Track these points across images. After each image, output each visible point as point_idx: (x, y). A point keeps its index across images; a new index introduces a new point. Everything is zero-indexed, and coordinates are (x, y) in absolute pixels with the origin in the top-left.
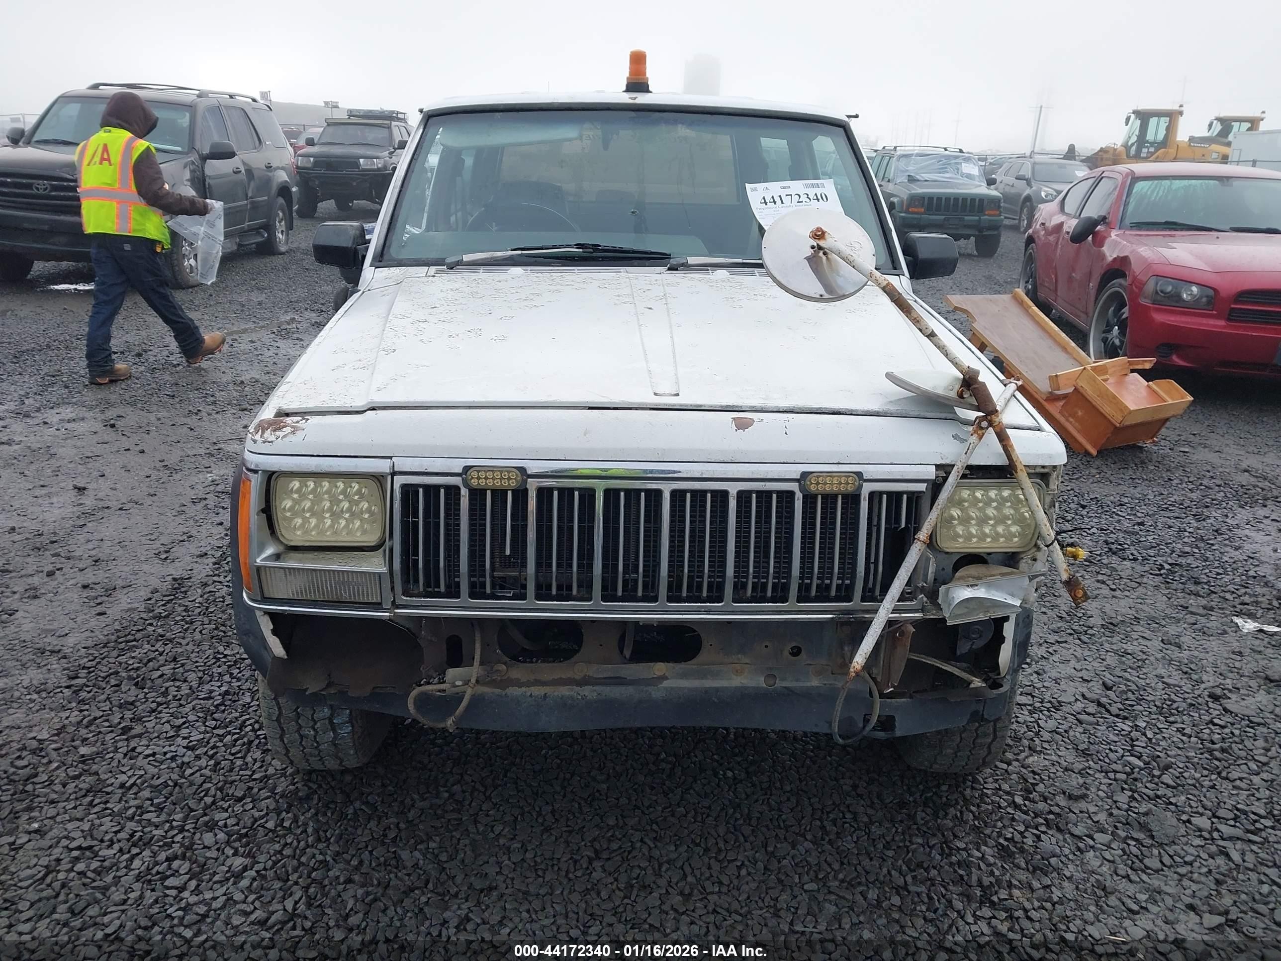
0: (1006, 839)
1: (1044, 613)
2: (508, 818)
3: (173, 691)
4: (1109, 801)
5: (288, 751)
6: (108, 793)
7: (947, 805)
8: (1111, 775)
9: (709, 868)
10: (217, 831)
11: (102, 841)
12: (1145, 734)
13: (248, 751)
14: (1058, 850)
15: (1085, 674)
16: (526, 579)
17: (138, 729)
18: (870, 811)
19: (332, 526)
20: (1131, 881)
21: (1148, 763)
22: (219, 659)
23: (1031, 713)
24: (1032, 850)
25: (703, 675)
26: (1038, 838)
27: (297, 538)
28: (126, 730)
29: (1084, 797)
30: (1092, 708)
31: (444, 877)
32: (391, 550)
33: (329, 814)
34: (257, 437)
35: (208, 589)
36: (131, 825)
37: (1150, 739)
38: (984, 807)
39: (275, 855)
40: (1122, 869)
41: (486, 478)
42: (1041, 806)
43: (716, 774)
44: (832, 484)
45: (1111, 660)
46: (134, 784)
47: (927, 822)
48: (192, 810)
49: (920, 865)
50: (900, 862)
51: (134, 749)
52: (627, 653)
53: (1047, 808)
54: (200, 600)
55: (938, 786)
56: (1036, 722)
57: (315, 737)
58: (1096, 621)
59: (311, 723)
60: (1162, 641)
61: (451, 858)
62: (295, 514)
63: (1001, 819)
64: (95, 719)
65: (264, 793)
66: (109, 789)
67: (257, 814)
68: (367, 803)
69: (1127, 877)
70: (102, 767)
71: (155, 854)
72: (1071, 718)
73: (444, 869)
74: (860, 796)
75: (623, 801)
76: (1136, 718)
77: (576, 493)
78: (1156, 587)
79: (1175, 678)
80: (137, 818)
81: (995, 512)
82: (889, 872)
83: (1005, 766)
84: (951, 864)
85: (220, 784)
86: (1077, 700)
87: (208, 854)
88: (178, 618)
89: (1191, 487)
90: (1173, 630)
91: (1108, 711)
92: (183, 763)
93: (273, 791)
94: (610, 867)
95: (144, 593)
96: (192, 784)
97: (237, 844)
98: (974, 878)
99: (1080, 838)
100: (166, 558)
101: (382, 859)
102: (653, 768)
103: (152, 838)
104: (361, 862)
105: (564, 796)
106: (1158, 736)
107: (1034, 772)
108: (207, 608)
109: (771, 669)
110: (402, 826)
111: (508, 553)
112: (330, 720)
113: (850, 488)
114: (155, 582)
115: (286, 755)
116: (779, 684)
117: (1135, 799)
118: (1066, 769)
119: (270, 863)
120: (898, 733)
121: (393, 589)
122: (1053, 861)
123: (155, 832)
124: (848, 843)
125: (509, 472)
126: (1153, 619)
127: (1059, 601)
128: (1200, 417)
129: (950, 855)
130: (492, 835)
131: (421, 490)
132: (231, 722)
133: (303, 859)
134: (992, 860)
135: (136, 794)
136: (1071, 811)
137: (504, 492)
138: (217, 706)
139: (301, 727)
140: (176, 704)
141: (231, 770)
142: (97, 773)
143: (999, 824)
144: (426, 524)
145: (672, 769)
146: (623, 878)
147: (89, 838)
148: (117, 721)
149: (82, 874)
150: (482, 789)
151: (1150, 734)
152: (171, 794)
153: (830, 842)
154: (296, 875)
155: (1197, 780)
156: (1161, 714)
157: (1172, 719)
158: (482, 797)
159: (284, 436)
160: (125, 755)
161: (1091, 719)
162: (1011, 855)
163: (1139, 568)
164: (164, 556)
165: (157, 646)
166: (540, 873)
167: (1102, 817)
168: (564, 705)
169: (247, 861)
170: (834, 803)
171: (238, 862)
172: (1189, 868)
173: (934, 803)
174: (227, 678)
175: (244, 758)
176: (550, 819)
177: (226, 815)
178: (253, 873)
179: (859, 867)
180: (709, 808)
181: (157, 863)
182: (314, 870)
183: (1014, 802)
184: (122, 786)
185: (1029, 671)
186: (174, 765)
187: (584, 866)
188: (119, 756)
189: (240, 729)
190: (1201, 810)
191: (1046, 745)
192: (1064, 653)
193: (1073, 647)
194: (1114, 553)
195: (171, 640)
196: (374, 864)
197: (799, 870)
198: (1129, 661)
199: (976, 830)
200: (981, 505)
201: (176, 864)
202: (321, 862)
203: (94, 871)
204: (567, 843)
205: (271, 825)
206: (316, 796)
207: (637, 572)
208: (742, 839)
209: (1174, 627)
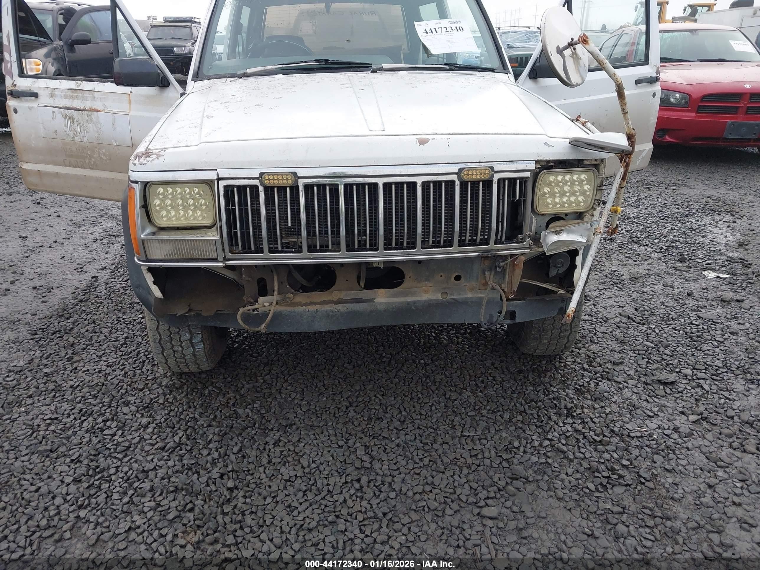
0: (580, 386)
1: (597, 274)
2: (298, 390)
3: (95, 338)
4: (636, 364)
5: (167, 361)
6: (64, 391)
7: (546, 371)
8: (637, 352)
9: (414, 407)
10: (130, 406)
11: (63, 414)
12: (654, 331)
13: (143, 366)
14: (608, 389)
15: (621, 304)
16: (301, 243)
17: (76, 358)
18: (503, 376)
19: (184, 215)
20: (648, 402)
21: (656, 345)
22: (120, 321)
23: (591, 324)
24: (594, 390)
25: (406, 294)
26: (598, 384)
27: (164, 222)
28: (69, 359)
29: (621, 363)
30: (625, 320)
31: (264, 421)
32: (221, 227)
33: (194, 394)
34: (136, 162)
35: (109, 286)
36: (79, 406)
37: (657, 334)
38: (566, 371)
39: (165, 415)
40: (644, 397)
41: (274, 179)
42: (599, 368)
43: (414, 362)
44: (476, 175)
45: (635, 296)
46: (78, 385)
47: (534, 380)
48: (114, 397)
49: (532, 401)
50: (521, 399)
51: (76, 368)
52: (362, 284)
53: (602, 370)
54: (105, 291)
55: (540, 362)
56: (594, 328)
57: (182, 351)
58: (626, 277)
59: (179, 343)
60: (663, 285)
61: (267, 411)
62: (162, 208)
63: (576, 376)
64: (51, 354)
65: (155, 386)
66: (64, 389)
67: (152, 397)
68: (216, 387)
69: (647, 400)
70: (58, 378)
71: (95, 420)
72: (613, 326)
73: (264, 417)
74: (496, 368)
75: (363, 378)
76: (649, 323)
77: (328, 187)
78: (659, 258)
79: (671, 303)
80: (82, 402)
81: (569, 188)
82: (515, 405)
83: (578, 350)
84: (550, 399)
85: (129, 383)
86: (616, 316)
87: (127, 417)
88: (93, 301)
89: (677, 206)
90: (668, 279)
91: (633, 321)
92: (106, 374)
93: (160, 385)
94: (358, 410)
95: (71, 290)
96: (112, 384)
97: (143, 412)
98: (563, 405)
99: (620, 383)
100: (81, 271)
101: (228, 414)
102: (379, 361)
103: (93, 411)
104: (216, 416)
105: (330, 377)
106: (662, 332)
107: (594, 353)
108: (110, 296)
109: (445, 288)
110: (238, 397)
111: (290, 225)
112: (191, 340)
113: (487, 177)
114: (77, 284)
115: (166, 363)
116: (449, 297)
117: (650, 363)
118: (612, 351)
119: (163, 419)
120: (518, 320)
121: (223, 250)
122: (606, 394)
123: (94, 409)
124: (491, 391)
125: (287, 175)
126: (657, 274)
127: (605, 268)
128: (682, 171)
129: (549, 394)
130: (290, 399)
131: (235, 189)
132: (131, 352)
133: (182, 417)
134: (572, 396)
135: (80, 390)
136: (615, 370)
137: (285, 188)
138: (122, 345)
139: (173, 346)
140: (98, 344)
141: (135, 376)
142: (55, 381)
143: (576, 379)
144: (240, 210)
145: (390, 361)
146: (366, 415)
147: (55, 414)
148: (63, 355)
149: (54, 431)
150: (283, 377)
151: (657, 331)
152: (101, 390)
153: (481, 392)
154: (179, 425)
155: (684, 352)
156: (663, 321)
157: (669, 323)
158: (282, 380)
159: (153, 160)
160: (71, 372)
161: (625, 325)
162: (582, 393)
163: (649, 249)
164: (80, 270)
165: (82, 316)
166: (319, 415)
167: (632, 372)
168: (328, 316)
169: (150, 419)
170: (482, 373)
171: (144, 421)
172: (681, 394)
173: (538, 370)
174: (126, 330)
175: (141, 369)
176: (322, 389)
177: (135, 398)
178: (154, 425)
179: (498, 403)
180: (412, 378)
181: (97, 424)
182: (188, 422)
183: (583, 368)
184: (71, 387)
185: (589, 304)
186: (100, 375)
187: (344, 410)
188: (68, 372)
189: (137, 355)
190: (686, 366)
191: (600, 340)
192: (608, 293)
193: (614, 291)
194: (636, 243)
195: (90, 313)
196: (223, 417)
197: (464, 406)
198: (645, 296)
199: (563, 382)
200: (561, 184)
201: (108, 424)
202: (192, 418)
203: (60, 430)
204: (334, 400)
205: (161, 401)
206: (186, 386)
207: (366, 236)
208: (431, 392)
209: (669, 278)
